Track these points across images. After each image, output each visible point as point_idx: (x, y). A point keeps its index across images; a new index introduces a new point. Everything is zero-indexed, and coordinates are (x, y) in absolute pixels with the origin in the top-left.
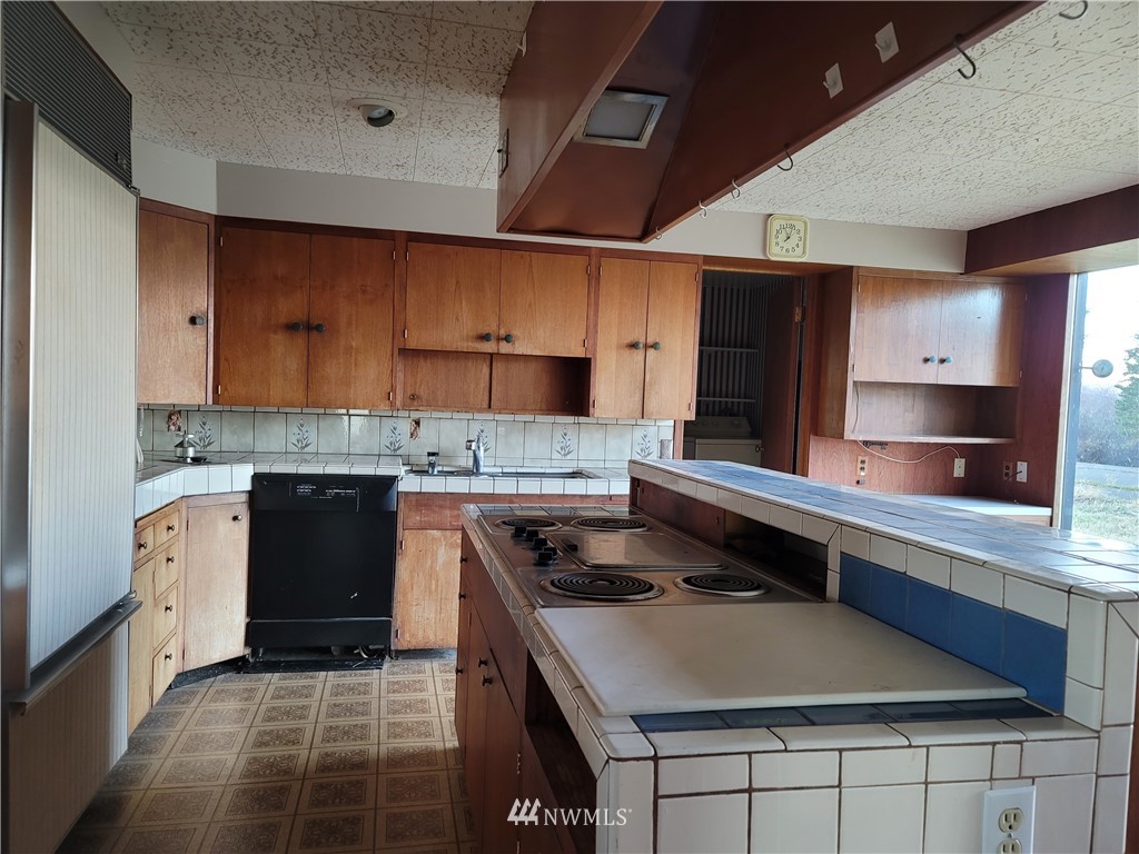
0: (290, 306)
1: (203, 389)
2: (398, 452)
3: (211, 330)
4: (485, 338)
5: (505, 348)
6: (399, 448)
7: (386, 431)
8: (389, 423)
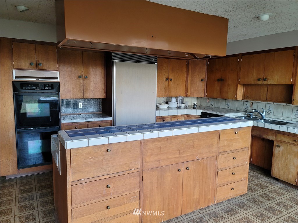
0: (218, 75)
1: (204, 94)
2: (247, 111)
3: (206, 82)
4: (259, 80)
5: (265, 82)
6: (247, 110)
7: (245, 105)
8: (245, 103)
